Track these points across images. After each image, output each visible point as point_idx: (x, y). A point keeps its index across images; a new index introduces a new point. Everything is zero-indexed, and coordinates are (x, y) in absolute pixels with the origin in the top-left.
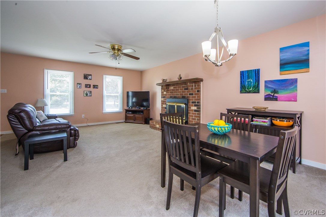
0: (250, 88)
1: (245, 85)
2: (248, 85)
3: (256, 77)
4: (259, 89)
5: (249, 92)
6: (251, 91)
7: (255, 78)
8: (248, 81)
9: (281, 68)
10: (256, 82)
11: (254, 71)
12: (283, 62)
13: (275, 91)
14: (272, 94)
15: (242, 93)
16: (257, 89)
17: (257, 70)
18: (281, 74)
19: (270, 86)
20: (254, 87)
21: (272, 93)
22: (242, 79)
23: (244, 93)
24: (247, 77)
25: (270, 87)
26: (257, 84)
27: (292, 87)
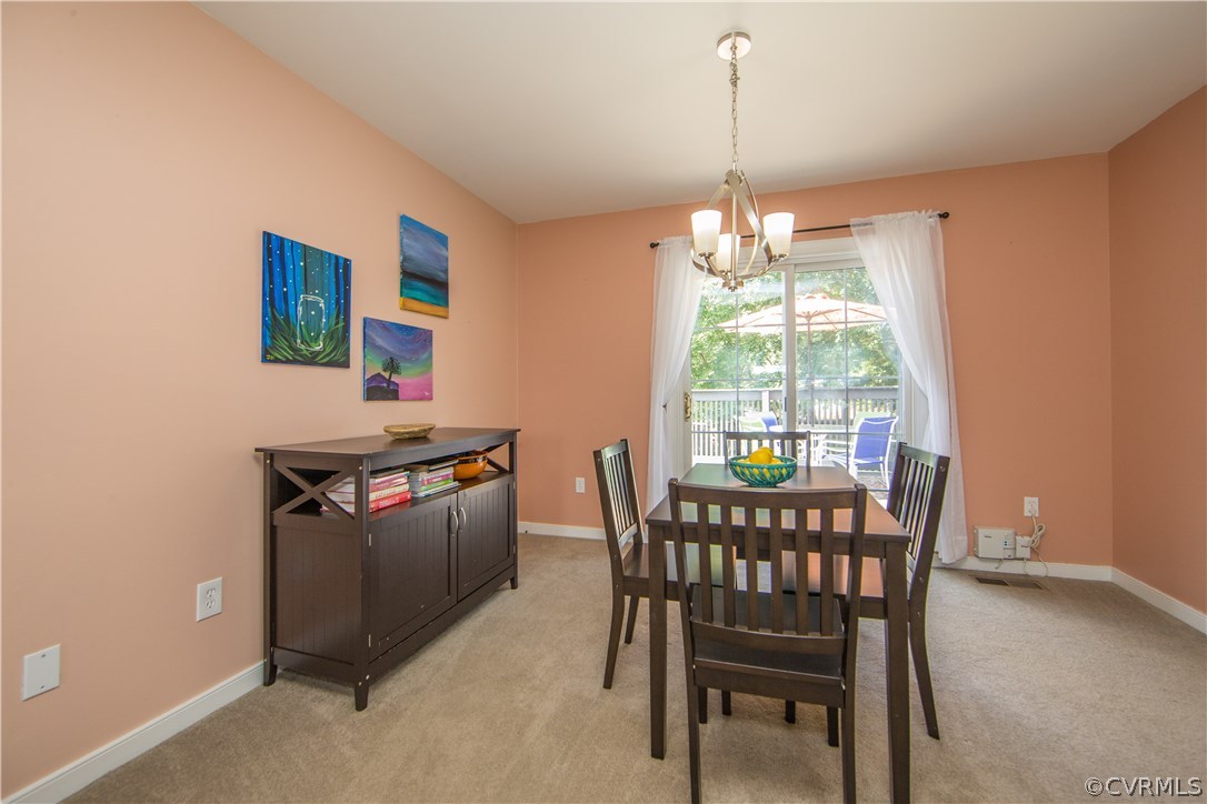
0: (316, 339)
1: (292, 319)
2: (307, 323)
3: (338, 293)
4: (348, 349)
5: (311, 360)
6: (319, 353)
7: (334, 296)
8: (306, 303)
9: (403, 285)
10: (338, 317)
11: (333, 261)
12: (410, 267)
13: (392, 366)
14: (386, 375)
15: (276, 361)
16: (342, 349)
17: (341, 261)
18: (404, 308)
19: (380, 342)
20: (331, 336)
21: (385, 370)
22: (278, 280)
23: (287, 362)
24: (300, 278)
25: (380, 348)
26: (341, 324)
27: (425, 356)
